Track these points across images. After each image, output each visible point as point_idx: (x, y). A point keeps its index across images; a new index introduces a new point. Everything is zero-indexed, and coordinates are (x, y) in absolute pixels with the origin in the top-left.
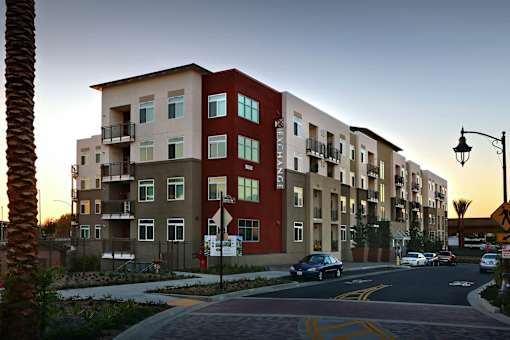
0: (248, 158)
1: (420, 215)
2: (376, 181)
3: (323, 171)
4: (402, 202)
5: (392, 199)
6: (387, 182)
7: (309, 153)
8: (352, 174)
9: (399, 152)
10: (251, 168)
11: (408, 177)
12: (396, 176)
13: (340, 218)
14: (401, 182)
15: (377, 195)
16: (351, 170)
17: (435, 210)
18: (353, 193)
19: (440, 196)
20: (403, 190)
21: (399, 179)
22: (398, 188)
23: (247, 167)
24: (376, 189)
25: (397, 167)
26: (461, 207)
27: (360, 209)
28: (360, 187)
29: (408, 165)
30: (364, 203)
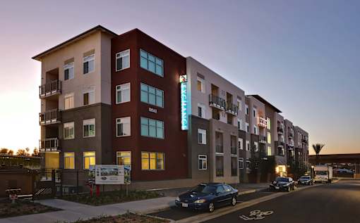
0: (152, 102)
1: (293, 153)
2: (264, 129)
3: (223, 119)
4: (282, 144)
5: (276, 142)
6: (271, 131)
7: (211, 105)
8: (247, 124)
9: (280, 113)
10: (155, 111)
11: (285, 128)
12: (278, 128)
13: (238, 153)
14: (281, 131)
15: (265, 139)
16: (247, 121)
17: (302, 149)
18: (248, 136)
19: (305, 142)
20: (283, 137)
21: (280, 130)
22: (279, 135)
23: (151, 110)
24: (264, 135)
25: (278, 122)
26: (318, 148)
27: (253, 147)
28: (253, 133)
29: (286, 122)
30: (256, 144)
